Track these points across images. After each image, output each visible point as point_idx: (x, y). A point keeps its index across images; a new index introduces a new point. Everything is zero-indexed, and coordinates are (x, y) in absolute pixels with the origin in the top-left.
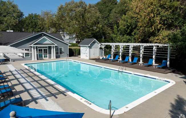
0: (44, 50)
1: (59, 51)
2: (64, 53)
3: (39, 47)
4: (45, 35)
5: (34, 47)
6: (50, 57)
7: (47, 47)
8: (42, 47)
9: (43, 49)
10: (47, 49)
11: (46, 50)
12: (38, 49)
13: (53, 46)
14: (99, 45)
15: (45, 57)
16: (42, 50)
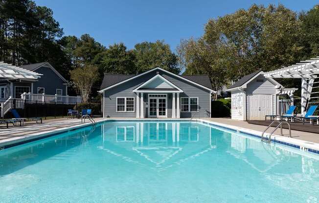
0: (160, 101)
1: (189, 105)
2: (200, 108)
3: (150, 96)
4: (161, 73)
5: (140, 94)
6: (170, 115)
7: (165, 96)
8: (156, 96)
9: (158, 99)
10: (166, 98)
11: (164, 101)
12: (149, 98)
13: (176, 94)
14: (276, 87)
15: (160, 114)
16: (155, 101)
